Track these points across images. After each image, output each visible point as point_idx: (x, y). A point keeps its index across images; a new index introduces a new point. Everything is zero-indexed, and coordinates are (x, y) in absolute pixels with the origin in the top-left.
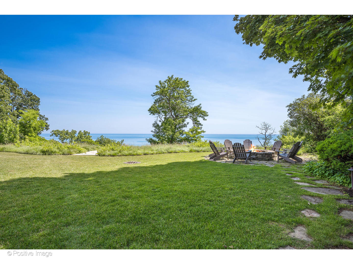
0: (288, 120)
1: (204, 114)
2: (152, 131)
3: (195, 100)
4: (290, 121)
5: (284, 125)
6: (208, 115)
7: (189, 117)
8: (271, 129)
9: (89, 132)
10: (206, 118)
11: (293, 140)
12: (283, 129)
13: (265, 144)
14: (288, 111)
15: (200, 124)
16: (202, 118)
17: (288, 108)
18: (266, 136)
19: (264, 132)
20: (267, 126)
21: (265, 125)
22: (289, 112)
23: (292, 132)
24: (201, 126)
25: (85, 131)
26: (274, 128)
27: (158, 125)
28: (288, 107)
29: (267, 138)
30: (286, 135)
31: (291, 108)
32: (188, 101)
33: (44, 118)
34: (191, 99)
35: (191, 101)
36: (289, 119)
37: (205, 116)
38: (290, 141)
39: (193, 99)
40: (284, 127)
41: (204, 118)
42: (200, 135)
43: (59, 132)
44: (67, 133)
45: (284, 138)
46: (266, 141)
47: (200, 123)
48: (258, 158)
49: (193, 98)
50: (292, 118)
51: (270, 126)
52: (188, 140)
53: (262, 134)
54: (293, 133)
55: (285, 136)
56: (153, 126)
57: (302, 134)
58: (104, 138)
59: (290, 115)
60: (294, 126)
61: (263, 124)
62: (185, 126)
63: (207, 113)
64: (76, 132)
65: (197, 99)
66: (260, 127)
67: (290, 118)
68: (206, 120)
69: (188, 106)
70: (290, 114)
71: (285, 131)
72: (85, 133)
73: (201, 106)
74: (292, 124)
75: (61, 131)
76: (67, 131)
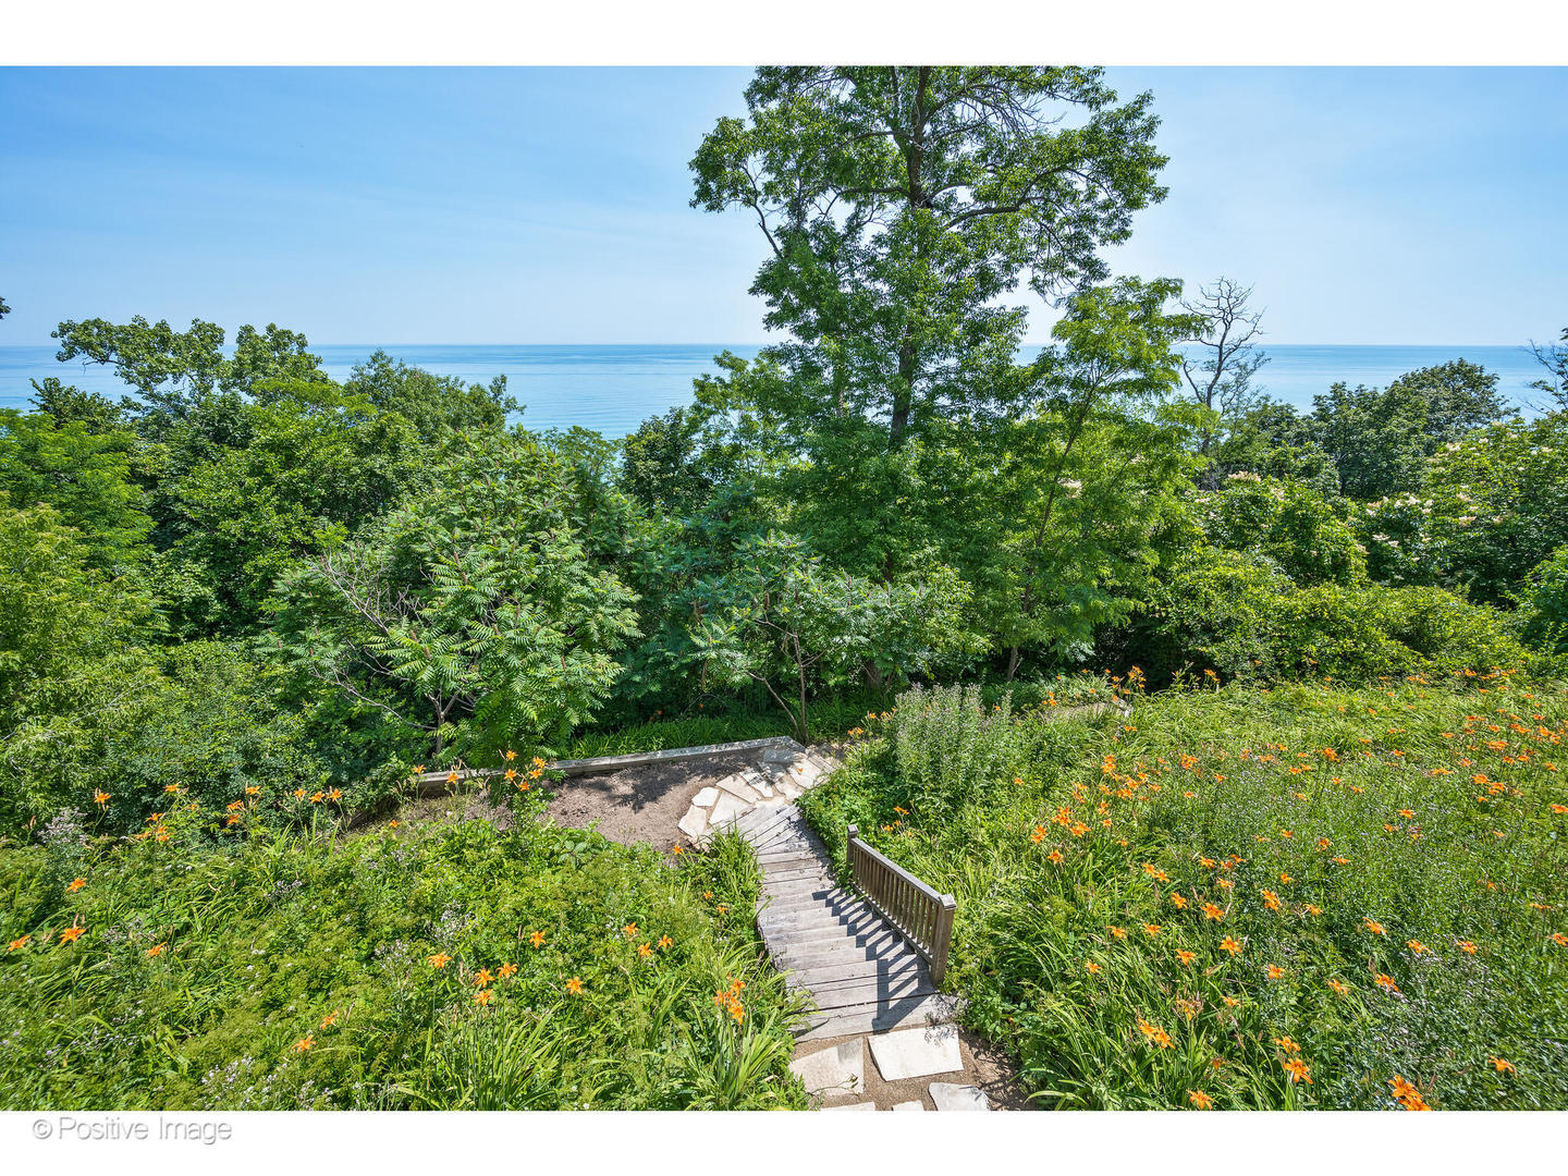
25: (274, 326)
43: (109, 330)
44: (163, 337)
58: (391, 366)
64: (221, 331)
72: (280, 338)
75: (122, 329)
76: (163, 326)
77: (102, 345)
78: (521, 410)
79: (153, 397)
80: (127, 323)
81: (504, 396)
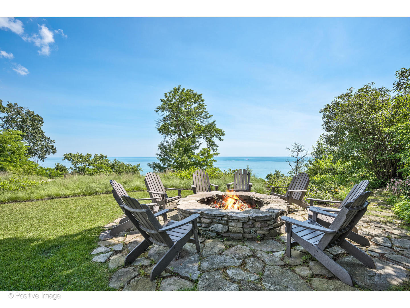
0: (323, 134)
1: (220, 133)
2: (157, 154)
3: (210, 116)
4: (327, 136)
5: (317, 145)
6: (224, 135)
7: (202, 137)
8: (304, 151)
9: (106, 156)
10: (222, 137)
11: (331, 166)
12: (316, 151)
13: (297, 168)
14: (322, 119)
15: (215, 145)
16: (217, 137)
17: (322, 114)
18: (298, 159)
19: (295, 154)
20: (299, 148)
21: (296, 146)
22: (325, 119)
23: (331, 154)
24: (216, 148)
25: (101, 154)
26: (307, 150)
27: (165, 147)
28: (323, 112)
29: (298, 161)
30: (321, 159)
31: (328, 113)
32: (202, 118)
33: (50, 140)
34: (205, 115)
35: (206, 118)
36: (325, 133)
37: (221, 135)
38: (327, 168)
39: (208, 116)
40: (317, 148)
41: (220, 138)
42: (211, 159)
43: (72, 155)
44: (81, 156)
45: (318, 162)
46: (297, 165)
47: (215, 143)
48: (231, 232)
49: (208, 114)
50: (331, 131)
51: (302, 147)
52: (197, 164)
53: (293, 156)
54: (331, 156)
55: (319, 160)
56: (159, 148)
57: (346, 158)
58: (117, 162)
59: (326, 126)
60: (333, 145)
61: (294, 145)
62: (196, 148)
63: (224, 132)
64: (91, 155)
65: (212, 116)
66: (291, 148)
67: (327, 131)
68: (222, 140)
69: (202, 124)
70: (326, 123)
71: (320, 153)
72: (102, 156)
73: (215, 123)
74: (330, 141)
75: (74, 155)
76: (81, 154)
77: (70, 158)
78: (142, 171)
79: (76, 167)
80: (75, 154)
81: (139, 168)
